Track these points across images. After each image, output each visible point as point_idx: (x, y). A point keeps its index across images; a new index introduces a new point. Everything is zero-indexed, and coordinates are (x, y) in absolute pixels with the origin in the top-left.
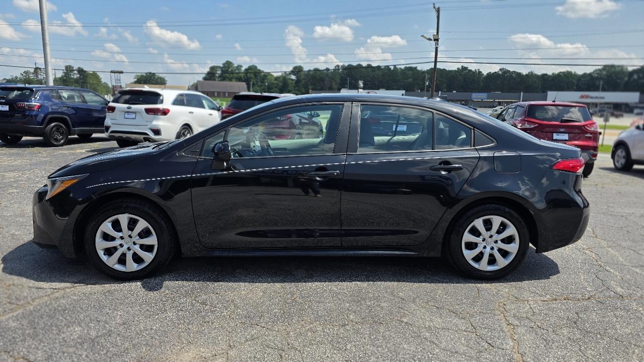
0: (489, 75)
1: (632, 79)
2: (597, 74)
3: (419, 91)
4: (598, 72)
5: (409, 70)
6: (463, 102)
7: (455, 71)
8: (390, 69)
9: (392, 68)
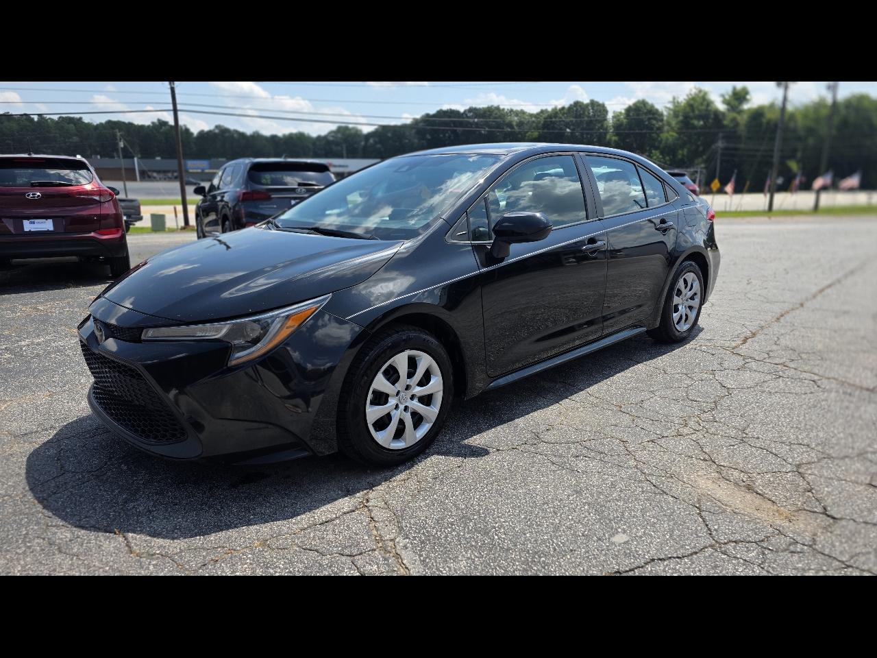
0: (202, 135)
1: (369, 144)
2: (333, 136)
3: (99, 157)
4: (333, 134)
5: (69, 123)
6: (170, 175)
7: (149, 126)
8: (33, 119)
9: (36, 118)
